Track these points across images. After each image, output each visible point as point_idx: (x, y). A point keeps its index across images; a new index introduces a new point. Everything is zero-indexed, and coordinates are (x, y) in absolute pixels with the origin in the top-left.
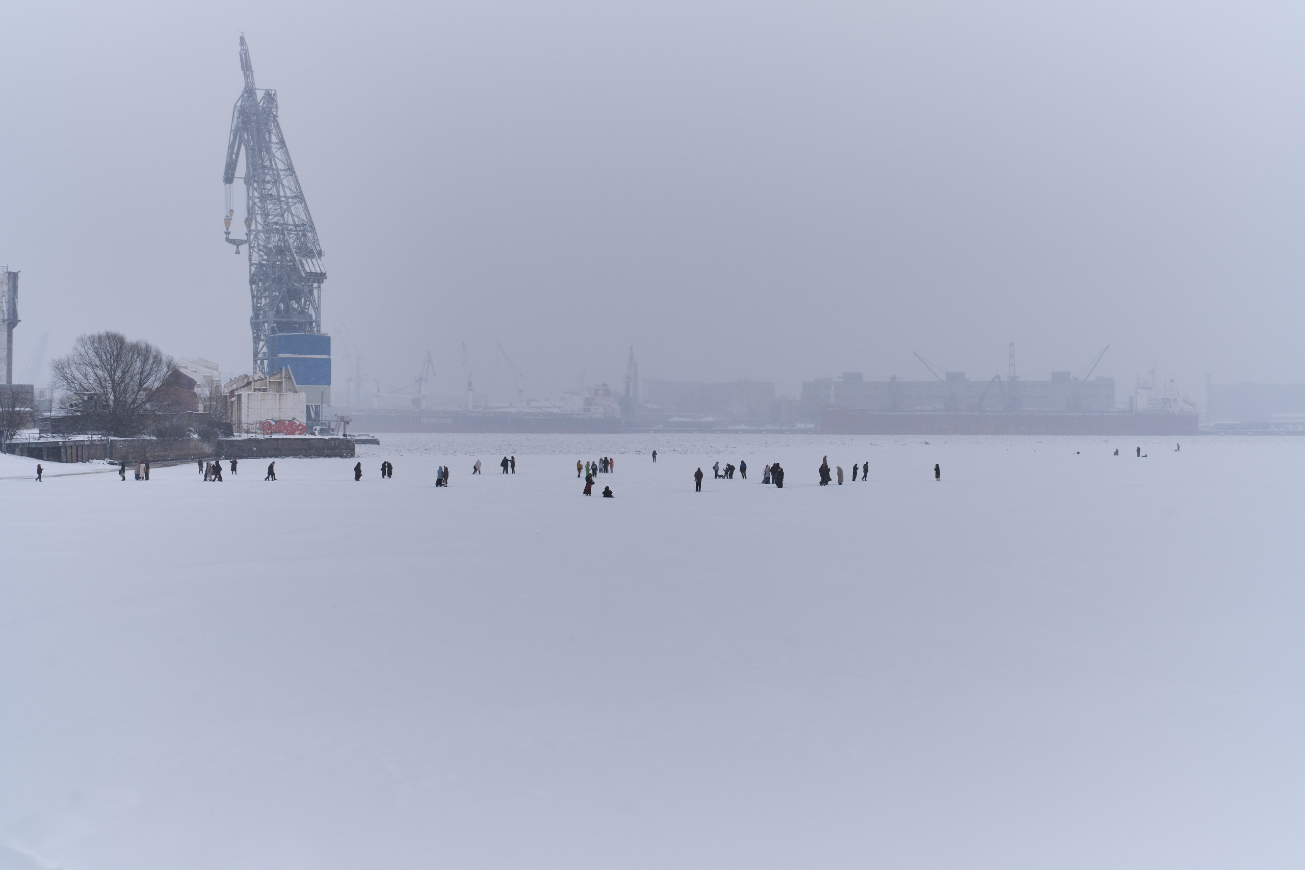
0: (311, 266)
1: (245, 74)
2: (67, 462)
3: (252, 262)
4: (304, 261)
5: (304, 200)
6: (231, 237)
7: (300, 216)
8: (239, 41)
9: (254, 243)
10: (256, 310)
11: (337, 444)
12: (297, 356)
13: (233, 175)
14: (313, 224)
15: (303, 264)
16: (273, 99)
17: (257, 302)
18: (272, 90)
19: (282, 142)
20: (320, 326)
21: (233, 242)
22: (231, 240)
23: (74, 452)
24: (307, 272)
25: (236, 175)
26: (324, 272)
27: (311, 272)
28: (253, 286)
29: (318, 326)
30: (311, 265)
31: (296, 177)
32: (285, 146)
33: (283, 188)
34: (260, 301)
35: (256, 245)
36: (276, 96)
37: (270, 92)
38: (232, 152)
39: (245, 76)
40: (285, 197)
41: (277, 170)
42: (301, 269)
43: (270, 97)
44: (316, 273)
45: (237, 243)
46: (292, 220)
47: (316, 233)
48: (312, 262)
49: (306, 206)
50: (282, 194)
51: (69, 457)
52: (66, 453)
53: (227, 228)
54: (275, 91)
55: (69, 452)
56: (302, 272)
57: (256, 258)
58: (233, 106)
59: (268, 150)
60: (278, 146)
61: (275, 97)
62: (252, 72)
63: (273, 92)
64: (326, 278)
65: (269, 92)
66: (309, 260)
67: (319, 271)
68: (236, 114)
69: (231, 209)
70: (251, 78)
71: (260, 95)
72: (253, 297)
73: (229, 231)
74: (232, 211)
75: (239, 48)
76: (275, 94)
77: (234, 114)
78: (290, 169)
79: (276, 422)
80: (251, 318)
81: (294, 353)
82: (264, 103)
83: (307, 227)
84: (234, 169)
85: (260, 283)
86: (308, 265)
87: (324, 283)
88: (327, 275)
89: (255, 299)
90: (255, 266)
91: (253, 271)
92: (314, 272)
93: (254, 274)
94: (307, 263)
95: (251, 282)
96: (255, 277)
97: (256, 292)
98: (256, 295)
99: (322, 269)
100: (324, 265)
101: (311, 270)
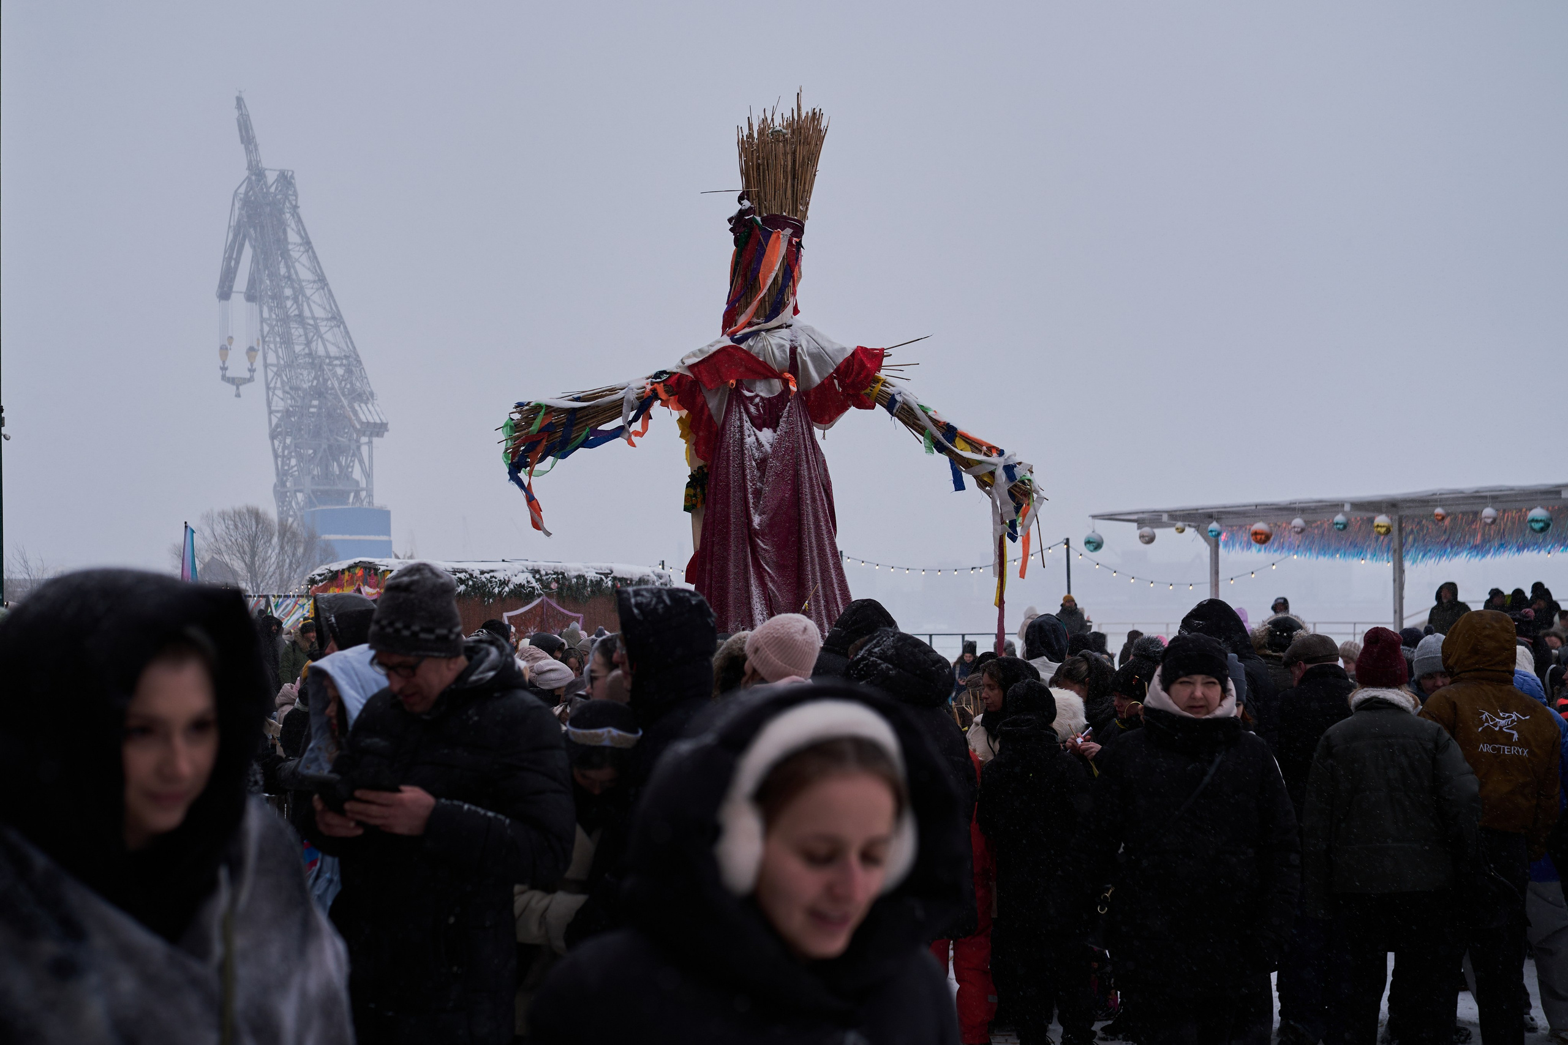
0: (367, 414)
1: (247, 149)
3: (273, 408)
4: (356, 406)
5: (343, 323)
6: (229, 374)
7: (340, 345)
8: (235, 102)
9: (276, 383)
10: (282, 475)
12: (347, 537)
13: (231, 288)
14: (358, 356)
15: (356, 410)
16: (290, 183)
17: (283, 464)
18: (288, 171)
19: (307, 243)
20: (372, 496)
21: (232, 381)
22: (229, 378)
24: (363, 423)
25: (234, 289)
26: (385, 421)
27: (368, 423)
28: (276, 443)
29: (370, 495)
30: (366, 412)
31: (330, 291)
32: (311, 248)
33: (309, 306)
34: (288, 462)
35: (279, 385)
36: (294, 179)
37: (286, 174)
38: (230, 258)
39: (246, 153)
40: (314, 318)
41: (300, 281)
42: (353, 418)
43: (286, 180)
44: (375, 424)
45: (236, 382)
46: (323, 350)
47: (363, 368)
48: (368, 409)
49: (347, 332)
50: (307, 313)
53: (224, 362)
54: (293, 172)
56: (356, 422)
57: (279, 404)
58: (233, 192)
59: (285, 254)
60: (302, 249)
61: (293, 181)
62: (256, 146)
63: (290, 173)
64: (388, 431)
65: (284, 173)
66: (363, 405)
67: (378, 421)
68: (237, 205)
69: (230, 335)
70: (254, 154)
71: (271, 177)
72: (276, 456)
73: (226, 366)
74: (231, 338)
75: (236, 113)
76: (292, 177)
77: (233, 204)
78: (322, 281)
80: (275, 486)
81: (343, 533)
82: (276, 189)
83: (352, 362)
84: (232, 280)
85: (287, 437)
86: (363, 413)
87: (382, 437)
88: (389, 426)
89: (280, 460)
90: (279, 415)
91: (274, 421)
92: (372, 421)
93: (277, 426)
94: (361, 409)
95: (273, 437)
96: (279, 430)
97: (280, 450)
98: (281, 454)
99: (381, 418)
100: (381, 411)
101: (367, 419)
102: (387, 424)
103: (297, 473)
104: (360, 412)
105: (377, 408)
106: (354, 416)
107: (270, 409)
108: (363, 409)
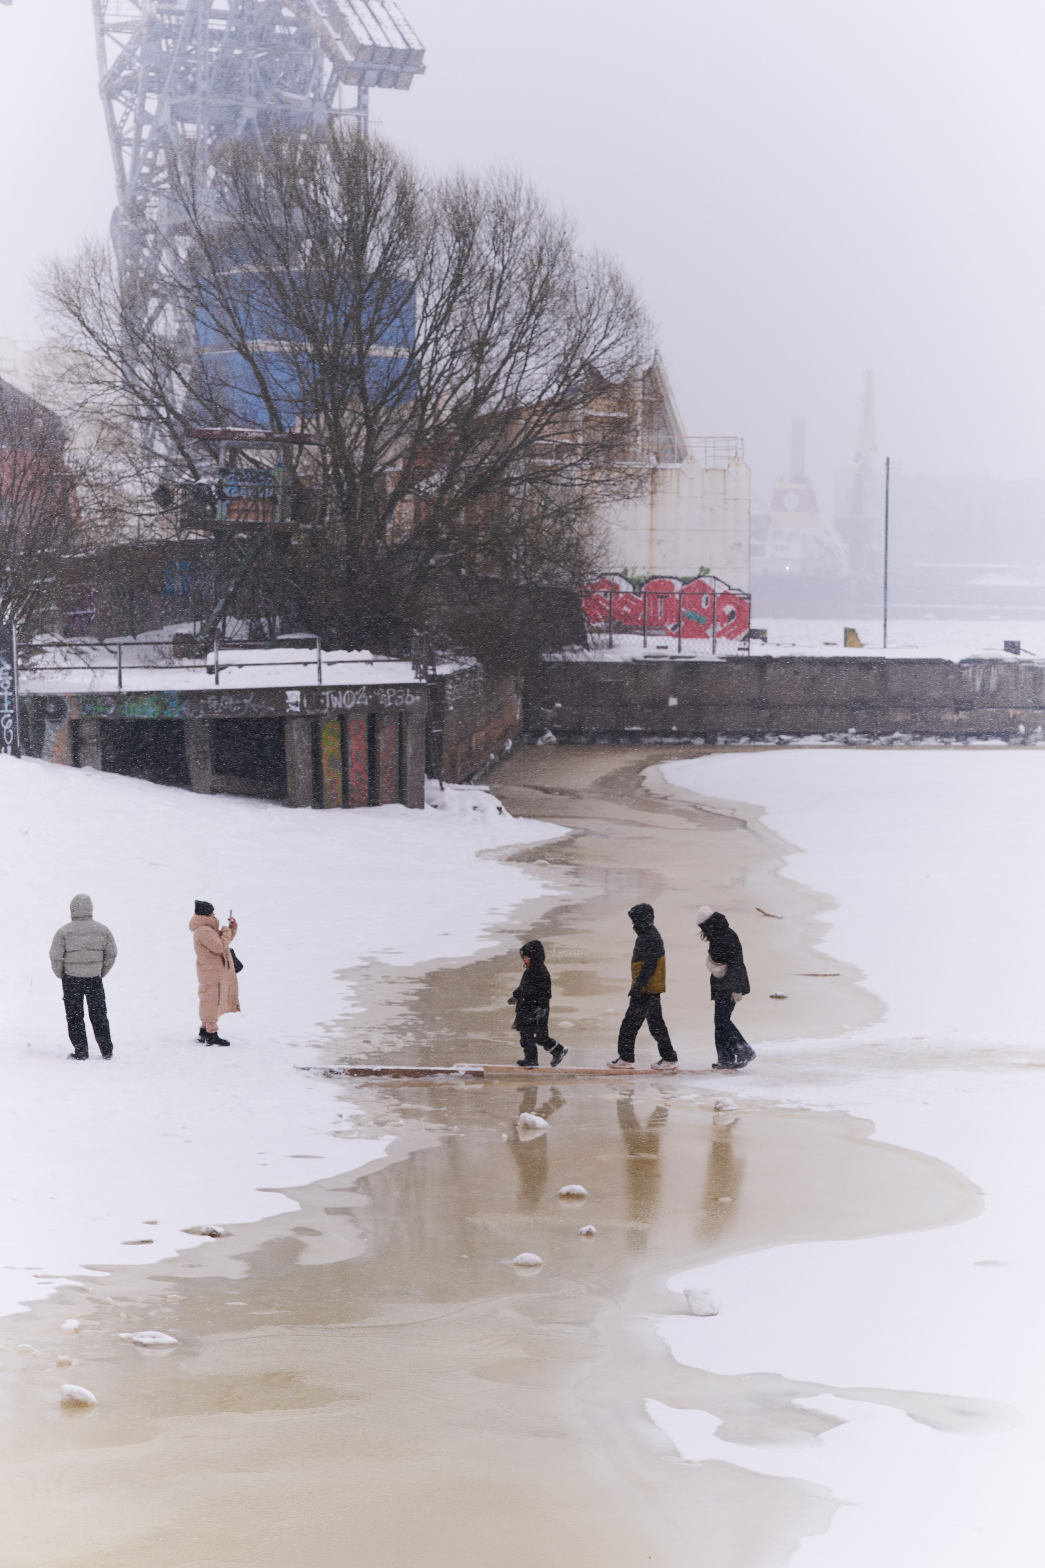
0: (369, 24)
2: (319, 801)
10: (131, 189)
11: (993, 682)
15: (343, 16)
17: (135, 161)
23: (357, 745)
24: (362, 47)
26: (416, 46)
27: (375, 48)
28: (119, 107)
30: (368, 19)
34: (147, 156)
42: (335, 35)
44: (392, 50)
48: (372, 12)
51: (331, 776)
52: (316, 753)
55: (330, 746)
56: (342, 46)
64: (422, 71)
67: (400, 45)
72: (118, 141)
79: (637, 584)
80: (116, 216)
85: (148, 94)
86: (362, 22)
87: (407, 86)
88: (426, 60)
89: (127, 151)
90: (125, 38)
91: (113, 53)
92: (385, 44)
93: (123, 63)
94: (355, 13)
95: (110, 93)
96: (125, 73)
97: (130, 123)
98: (131, 135)
99: (407, 37)
100: (405, 20)
101: (371, 39)
102: (421, 53)
103: (167, 186)
104: (352, 19)
105: (394, 12)
106: (337, 32)
107: (102, 22)
108: (359, 11)
